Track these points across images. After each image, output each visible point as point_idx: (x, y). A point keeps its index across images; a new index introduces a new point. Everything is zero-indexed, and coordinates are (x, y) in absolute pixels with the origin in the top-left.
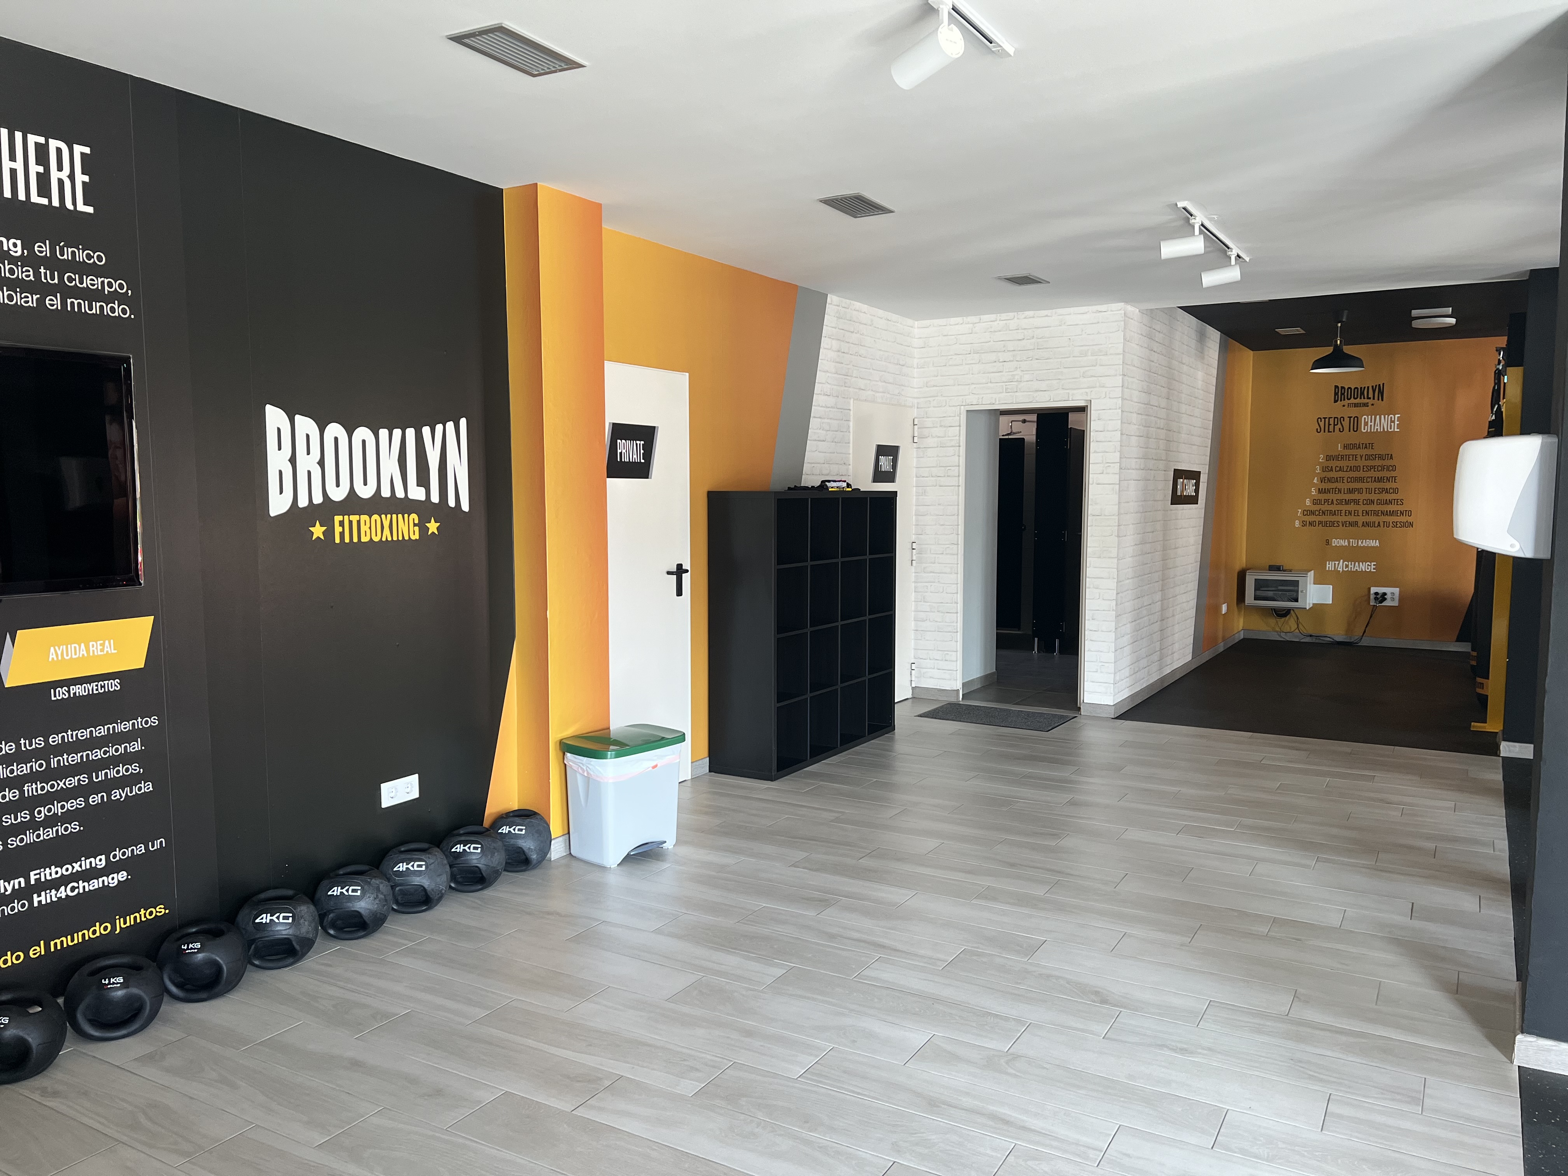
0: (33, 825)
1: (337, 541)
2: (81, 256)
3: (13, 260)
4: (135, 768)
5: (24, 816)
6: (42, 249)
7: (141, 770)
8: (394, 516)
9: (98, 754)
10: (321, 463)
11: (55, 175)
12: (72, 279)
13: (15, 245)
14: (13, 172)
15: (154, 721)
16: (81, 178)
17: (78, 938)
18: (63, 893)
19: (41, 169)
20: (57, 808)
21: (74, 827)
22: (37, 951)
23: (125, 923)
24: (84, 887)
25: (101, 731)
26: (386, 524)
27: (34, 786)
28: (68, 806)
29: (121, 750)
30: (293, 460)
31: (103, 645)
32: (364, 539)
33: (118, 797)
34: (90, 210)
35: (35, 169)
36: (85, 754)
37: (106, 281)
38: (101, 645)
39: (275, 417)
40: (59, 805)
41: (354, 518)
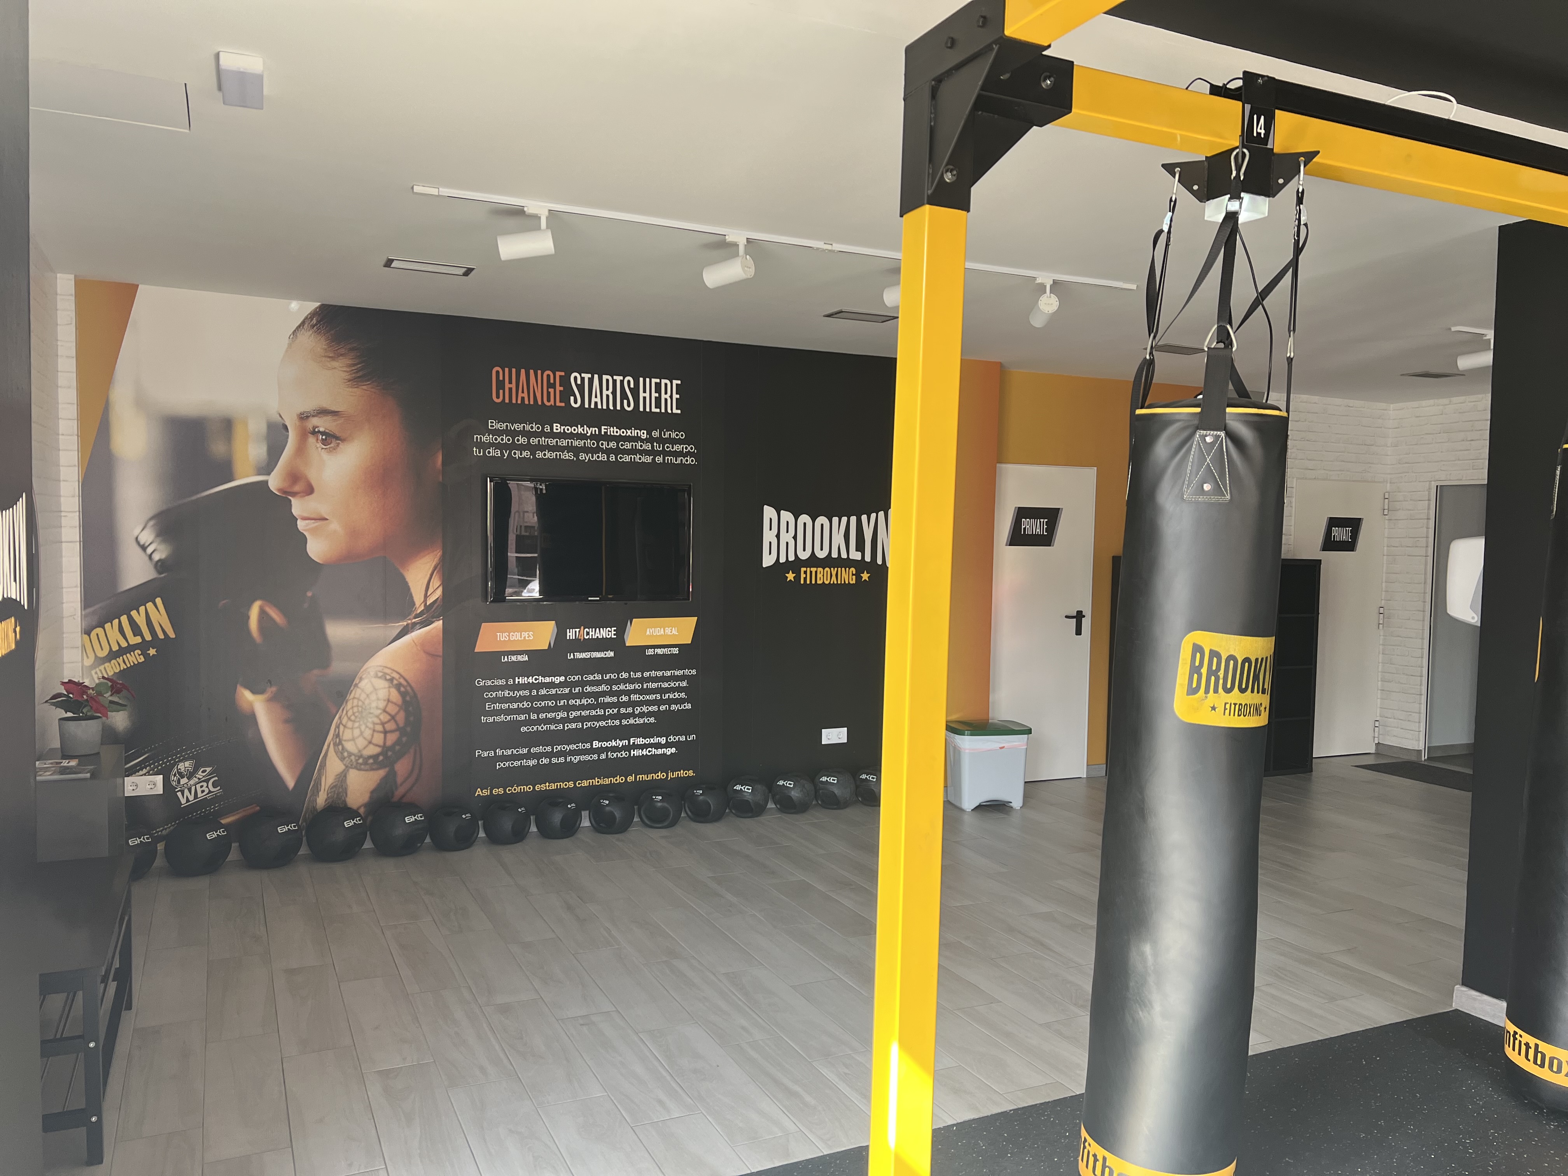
0: (633, 716)
1: (802, 582)
2: (673, 435)
3: (642, 441)
4: (683, 695)
5: (630, 710)
6: (656, 434)
7: (686, 697)
8: (839, 569)
9: (665, 685)
10: (795, 538)
11: (663, 396)
12: (668, 447)
13: (643, 433)
14: (645, 398)
15: (694, 672)
16: (676, 396)
17: (650, 777)
18: (645, 752)
19: (657, 395)
20: (644, 709)
21: (652, 720)
22: (631, 779)
23: (673, 775)
24: (655, 752)
25: (668, 673)
26: (834, 573)
27: (635, 696)
28: (650, 709)
29: (677, 684)
30: (778, 536)
31: (671, 630)
32: (819, 582)
33: (674, 709)
34: (679, 412)
35: (654, 395)
36: (660, 684)
37: (684, 446)
38: (671, 629)
39: (769, 512)
40: (646, 707)
41: (813, 570)
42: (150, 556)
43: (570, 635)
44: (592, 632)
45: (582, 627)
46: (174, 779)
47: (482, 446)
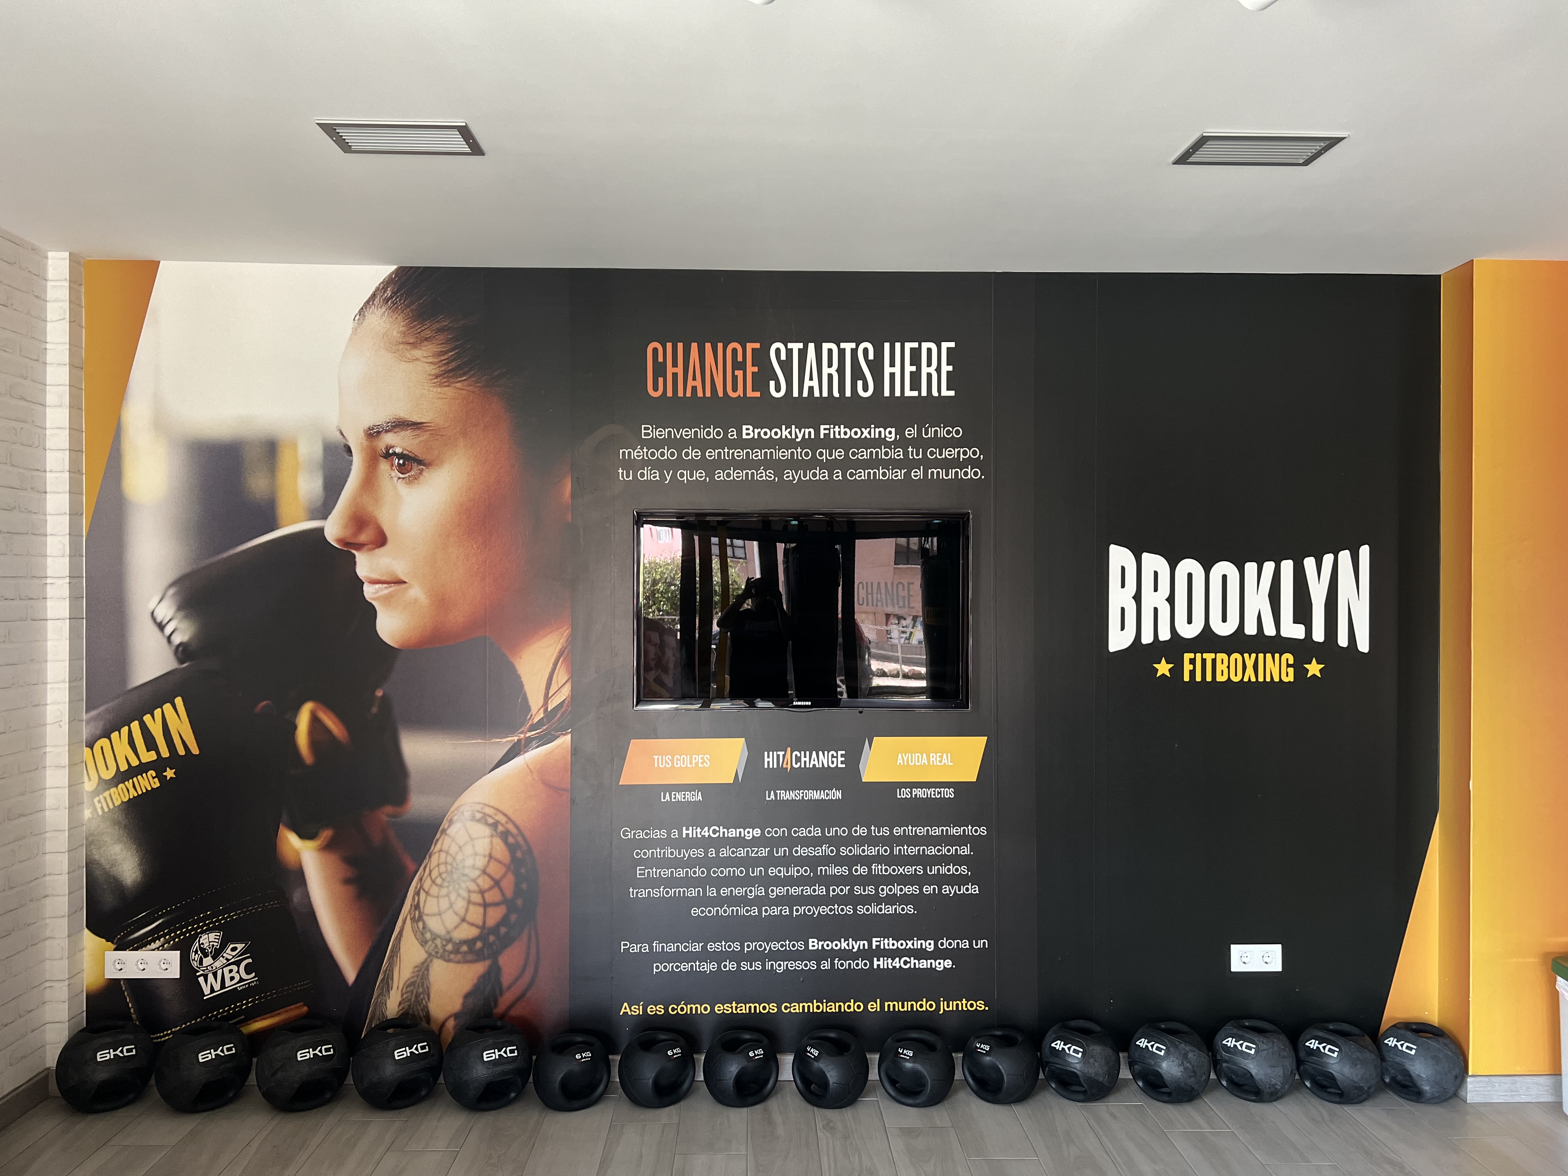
0: (876, 899)
1: (1186, 678)
2: (942, 433)
3: (888, 445)
4: (963, 870)
5: (870, 890)
6: (911, 432)
7: (969, 873)
8: (1261, 656)
9: (932, 851)
10: (1171, 600)
11: (925, 370)
12: (934, 454)
13: (890, 433)
14: (892, 375)
15: (983, 831)
16: (946, 368)
17: (907, 1007)
18: (897, 963)
19: (914, 369)
20: (896, 890)
21: (910, 909)
22: (874, 1006)
23: (948, 1007)
24: (915, 964)
25: (936, 831)
26: (1250, 663)
27: (880, 867)
28: (906, 890)
29: (953, 851)
30: (1137, 598)
31: (941, 757)
32: (1220, 678)
33: (948, 892)
34: (952, 393)
35: (909, 369)
36: (921, 848)
37: (962, 450)
38: (939, 757)
39: (1119, 556)
40: (899, 887)
41: (1209, 657)
42: (169, 638)
43: (768, 762)
44: (805, 757)
45: (789, 749)
46: (194, 957)
47: (630, 465)
